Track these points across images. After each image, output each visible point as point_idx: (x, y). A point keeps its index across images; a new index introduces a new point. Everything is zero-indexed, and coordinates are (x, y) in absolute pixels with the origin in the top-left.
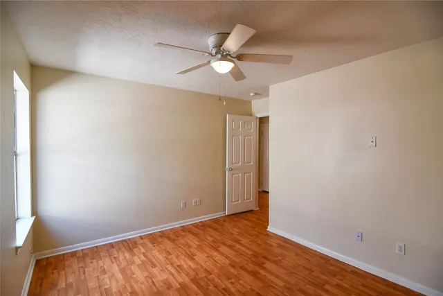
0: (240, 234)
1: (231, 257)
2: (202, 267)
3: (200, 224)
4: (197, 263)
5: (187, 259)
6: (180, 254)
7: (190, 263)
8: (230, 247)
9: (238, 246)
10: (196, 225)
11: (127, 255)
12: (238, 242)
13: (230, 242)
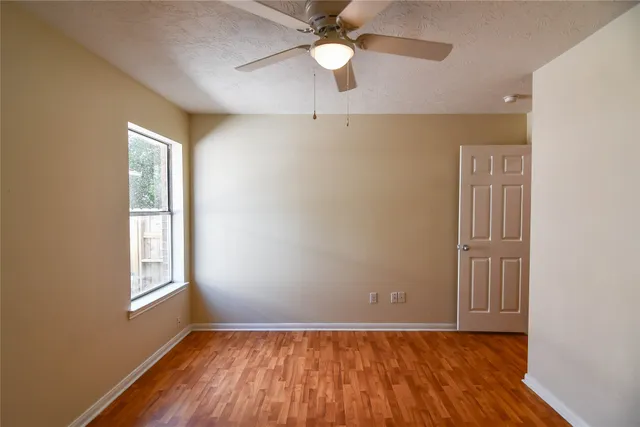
0: (456, 373)
1: (403, 408)
2: (341, 405)
3: (401, 335)
4: (339, 397)
5: (331, 385)
6: (329, 373)
7: (330, 392)
8: (417, 390)
9: (432, 393)
10: (391, 337)
11: (269, 353)
12: (439, 385)
13: (424, 380)
